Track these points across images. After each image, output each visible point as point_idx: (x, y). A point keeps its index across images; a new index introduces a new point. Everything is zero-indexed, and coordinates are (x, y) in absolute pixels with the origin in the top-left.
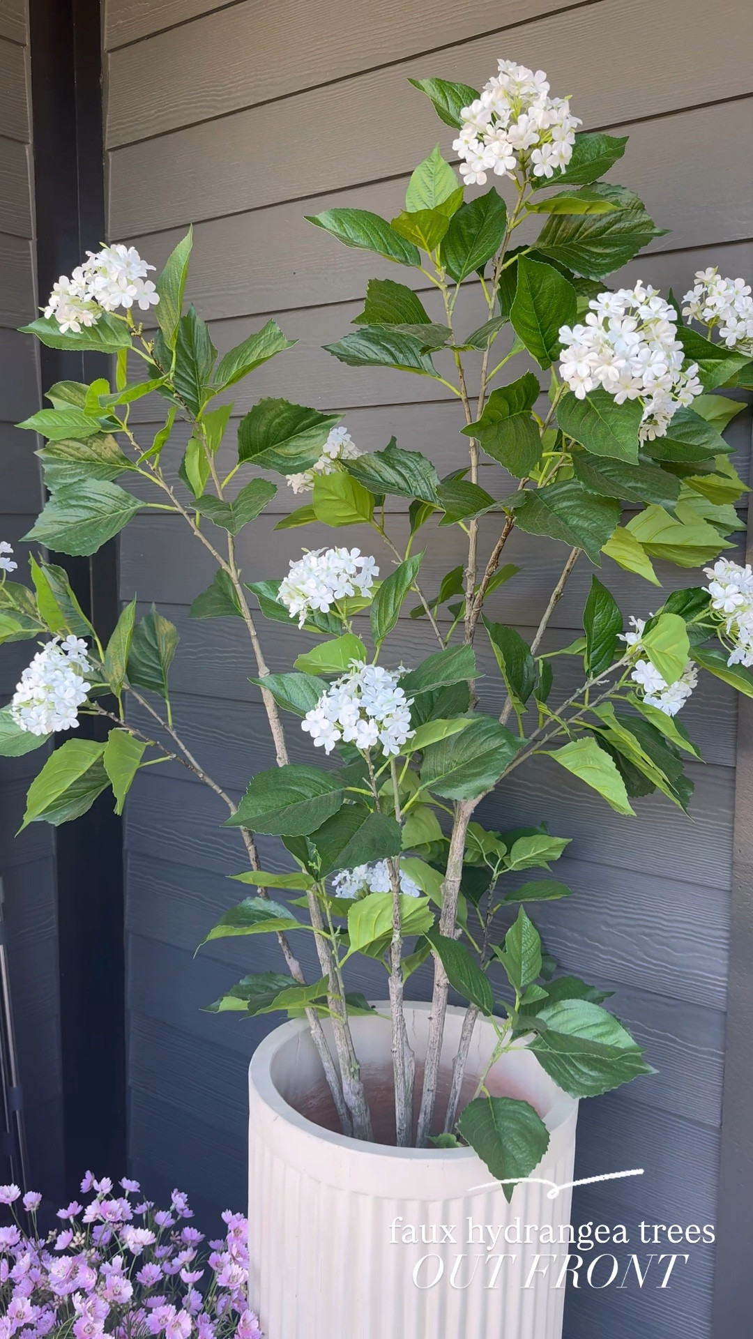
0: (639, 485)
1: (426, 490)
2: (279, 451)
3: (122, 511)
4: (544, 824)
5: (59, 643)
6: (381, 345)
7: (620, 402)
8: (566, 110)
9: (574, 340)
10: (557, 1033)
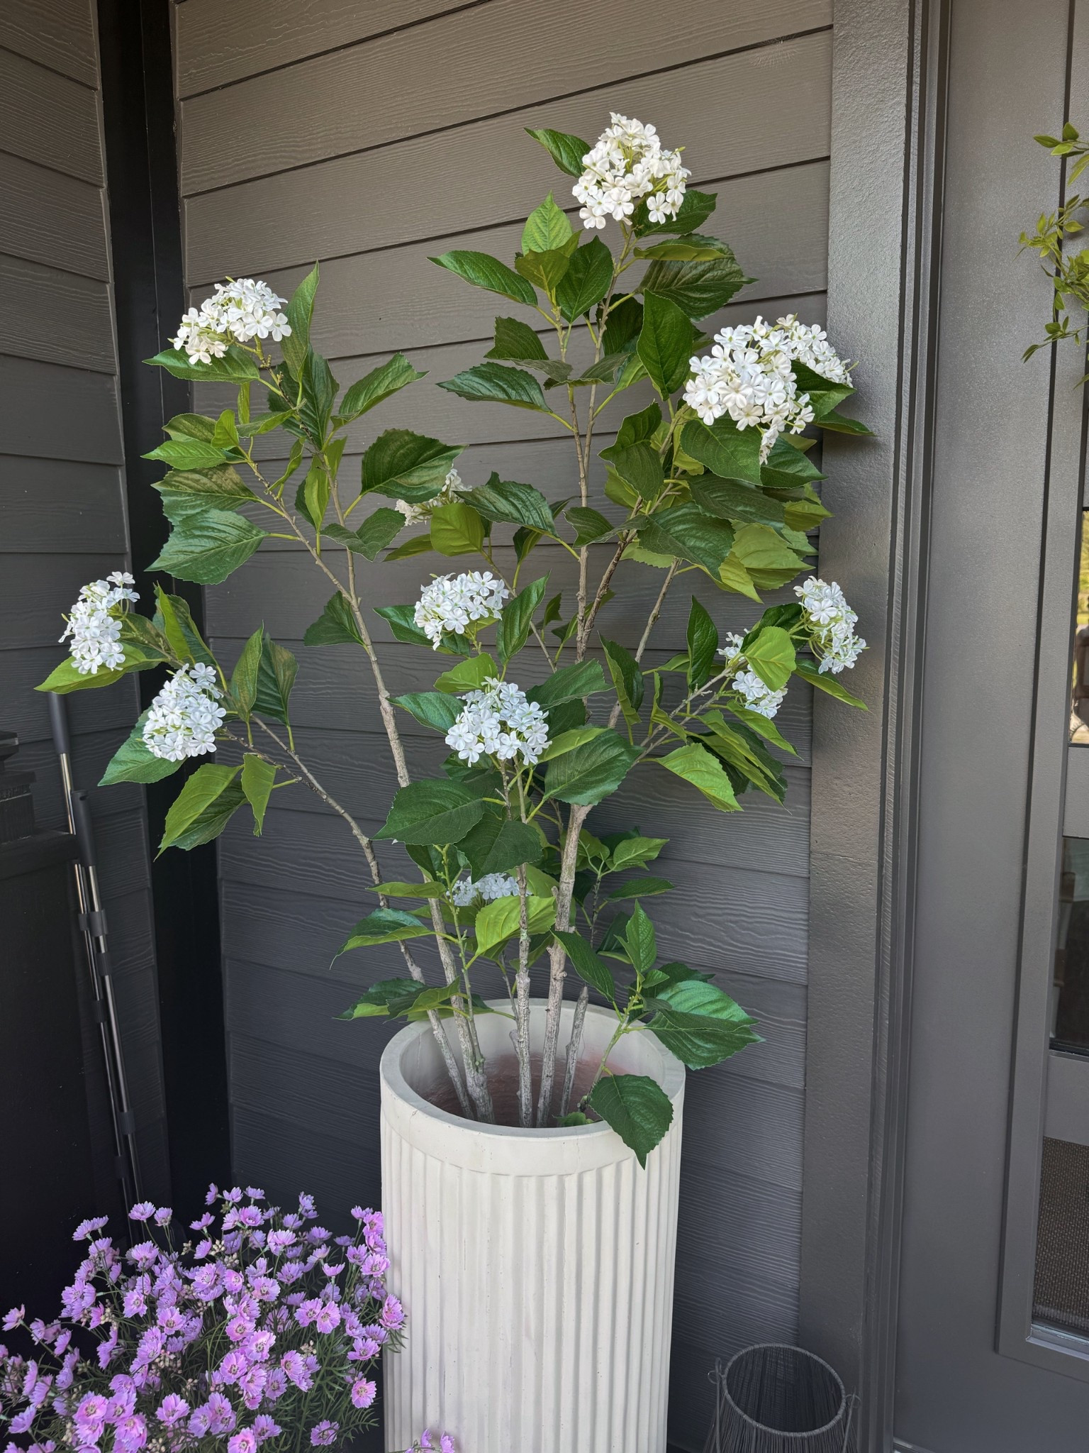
0: (748, 509)
1: (538, 519)
2: (402, 481)
3: (245, 541)
4: (637, 829)
5: (187, 672)
6: (494, 382)
7: (742, 429)
8: (677, 161)
9: (703, 370)
10: (677, 1012)
